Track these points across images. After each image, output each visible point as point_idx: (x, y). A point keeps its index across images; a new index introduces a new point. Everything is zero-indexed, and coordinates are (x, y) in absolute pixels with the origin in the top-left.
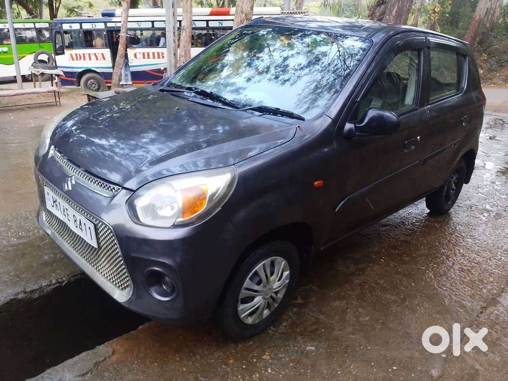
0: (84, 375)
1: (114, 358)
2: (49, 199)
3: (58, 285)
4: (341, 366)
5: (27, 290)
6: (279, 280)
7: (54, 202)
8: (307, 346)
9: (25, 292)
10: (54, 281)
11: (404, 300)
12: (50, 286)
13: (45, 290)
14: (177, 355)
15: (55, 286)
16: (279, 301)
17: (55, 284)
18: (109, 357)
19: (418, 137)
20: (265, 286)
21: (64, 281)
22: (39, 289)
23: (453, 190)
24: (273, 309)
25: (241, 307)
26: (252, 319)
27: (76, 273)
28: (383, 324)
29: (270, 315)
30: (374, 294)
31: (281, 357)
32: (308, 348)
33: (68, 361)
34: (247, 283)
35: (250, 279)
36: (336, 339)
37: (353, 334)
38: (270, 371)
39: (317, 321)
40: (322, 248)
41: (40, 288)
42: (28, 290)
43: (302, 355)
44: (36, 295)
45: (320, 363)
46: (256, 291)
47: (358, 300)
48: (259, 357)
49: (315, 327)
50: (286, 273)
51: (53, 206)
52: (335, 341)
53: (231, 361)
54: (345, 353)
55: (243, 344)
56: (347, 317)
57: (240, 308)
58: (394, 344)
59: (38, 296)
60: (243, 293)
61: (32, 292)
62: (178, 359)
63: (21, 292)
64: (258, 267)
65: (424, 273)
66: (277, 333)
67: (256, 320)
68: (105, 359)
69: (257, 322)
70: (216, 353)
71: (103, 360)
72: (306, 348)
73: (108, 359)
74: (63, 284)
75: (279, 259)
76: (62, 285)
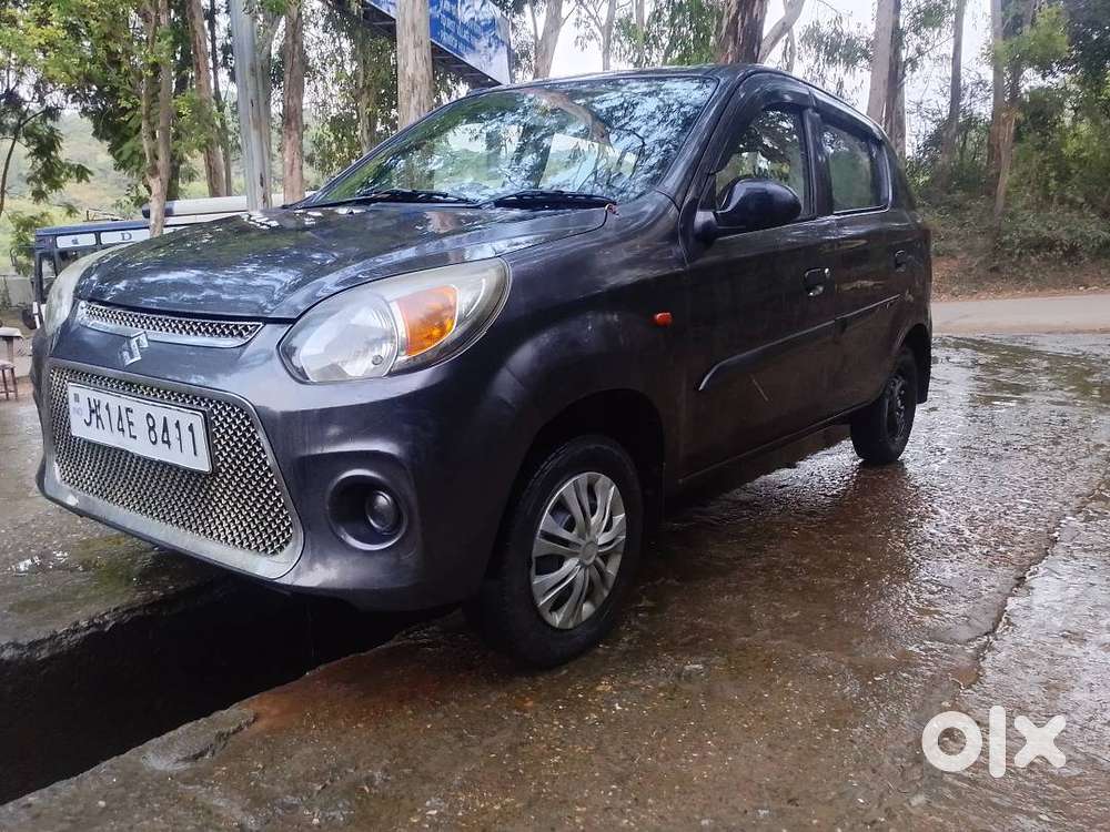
0: (196, 757)
1: (260, 726)
2: (78, 411)
3: (92, 630)
4: (765, 686)
5: (20, 642)
6: (607, 530)
7: (92, 411)
8: (687, 664)
9: (16, 646)
10: (84, 624)
11: (859, 581)
12: (75, 631)
13: (65, 642)
14: (405, 707)
15: (88, 632)
16: (610, 583)
17: (88, 628)
18: (248, 724)
19: (827, 270)
20: (581, 536)
21: (108, 622)
22: (49, 639)
23: (900, 411)
24: (600, 600)
25: (537, 581)
26: (562, 615)
27: (136, 606)
28: (828, 619)
29: (595, 613)
30: (797, 579)
31: (636, 686)
32: (687, 668)
33: (154, 740)
34: (546, 522)
35: (552, 513)
36: (743, 648)
37: (773, 638)
38: (618, 708)
39: (694, 627)
40: (681, 481)
41: (53, 637)
42: (24, 641)
43: (679, 680)
44: (44, 654)
45: (722, 687)
46: (565, 543)
47: (766, 590)
48: (590, 691)
49: (691, 637)
50: (620, 518)
51: (89, 424)
52: (741, 652)
53: (530, 704)
54: (768, 666)
55: (547, 676)
56: (754, 615)
57: (535, 582)
58: (863, 645)
59: (47, 655)
60: (541, 547)
61: (34, 645)
62: (410, 712)
63: (8, 645)
64: (566, 488)
65: (884, 542)
66: (616, 653)
67: (568, 621)
68: (240, 728)
69: (571, 625)
70: (491, 695)
71: (235, 732)
72: (683, 668)
73: (246, 729)
74: (107, 629)
75: (603, 480)
76: (103, 632)
